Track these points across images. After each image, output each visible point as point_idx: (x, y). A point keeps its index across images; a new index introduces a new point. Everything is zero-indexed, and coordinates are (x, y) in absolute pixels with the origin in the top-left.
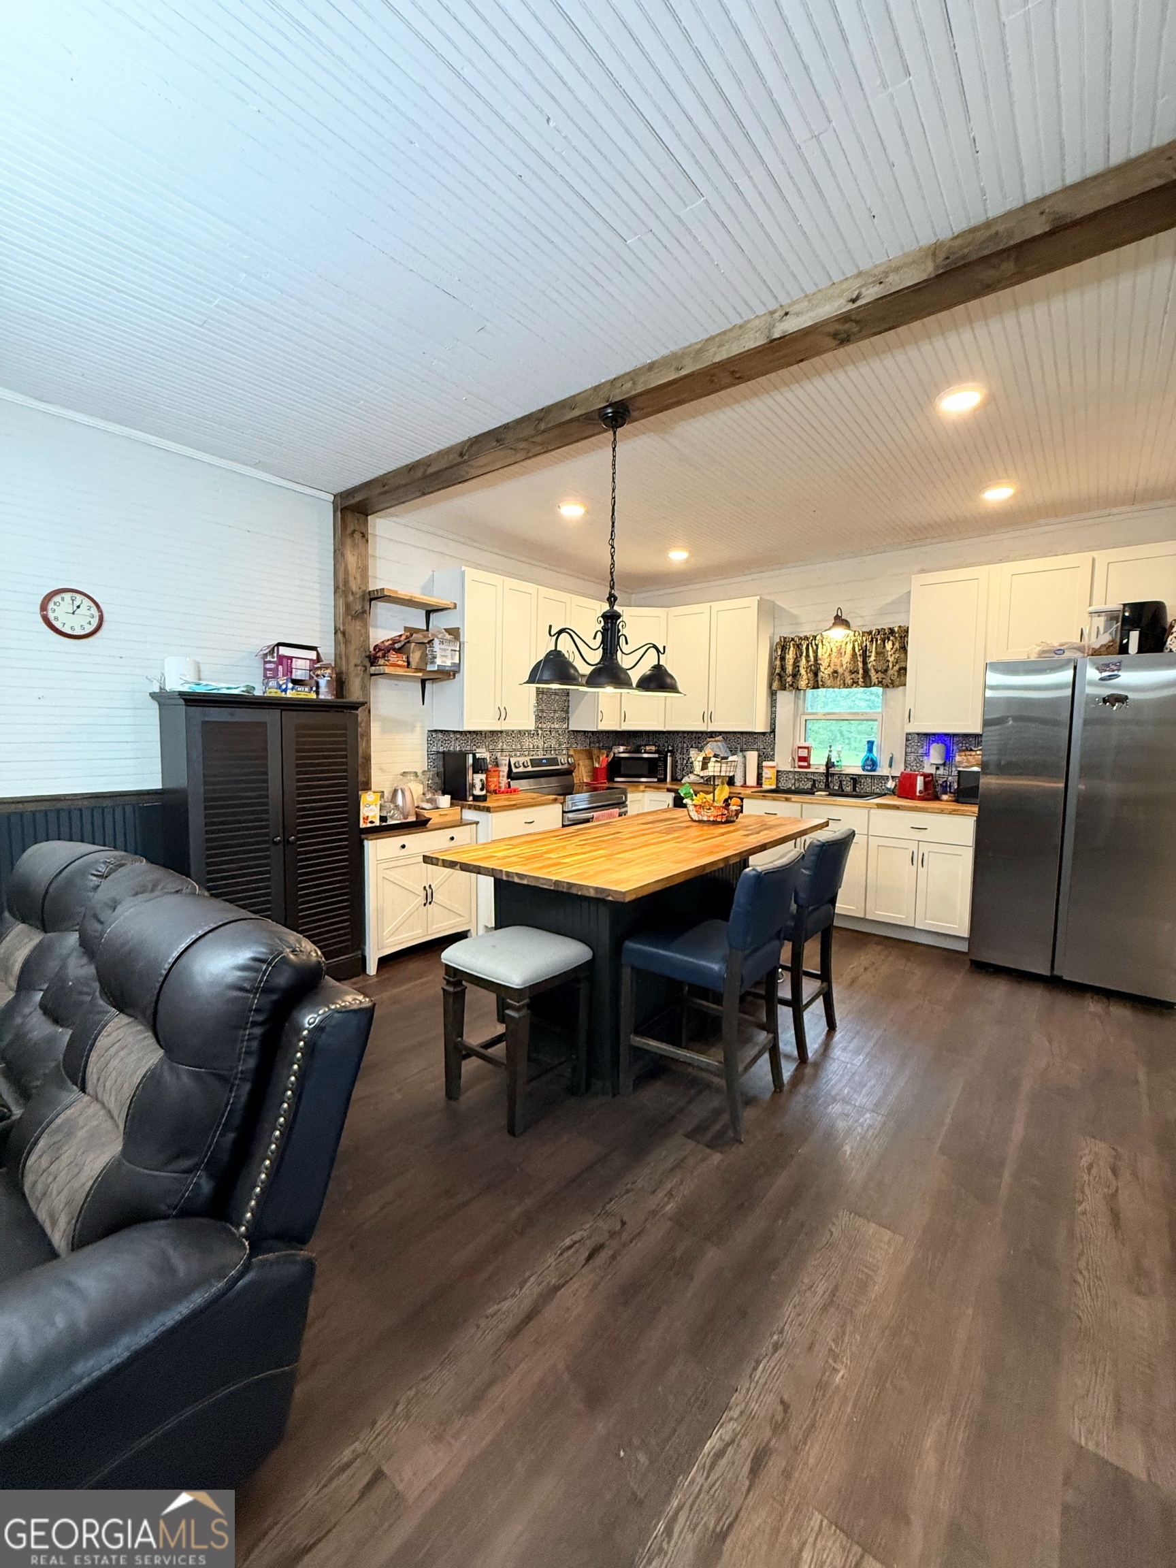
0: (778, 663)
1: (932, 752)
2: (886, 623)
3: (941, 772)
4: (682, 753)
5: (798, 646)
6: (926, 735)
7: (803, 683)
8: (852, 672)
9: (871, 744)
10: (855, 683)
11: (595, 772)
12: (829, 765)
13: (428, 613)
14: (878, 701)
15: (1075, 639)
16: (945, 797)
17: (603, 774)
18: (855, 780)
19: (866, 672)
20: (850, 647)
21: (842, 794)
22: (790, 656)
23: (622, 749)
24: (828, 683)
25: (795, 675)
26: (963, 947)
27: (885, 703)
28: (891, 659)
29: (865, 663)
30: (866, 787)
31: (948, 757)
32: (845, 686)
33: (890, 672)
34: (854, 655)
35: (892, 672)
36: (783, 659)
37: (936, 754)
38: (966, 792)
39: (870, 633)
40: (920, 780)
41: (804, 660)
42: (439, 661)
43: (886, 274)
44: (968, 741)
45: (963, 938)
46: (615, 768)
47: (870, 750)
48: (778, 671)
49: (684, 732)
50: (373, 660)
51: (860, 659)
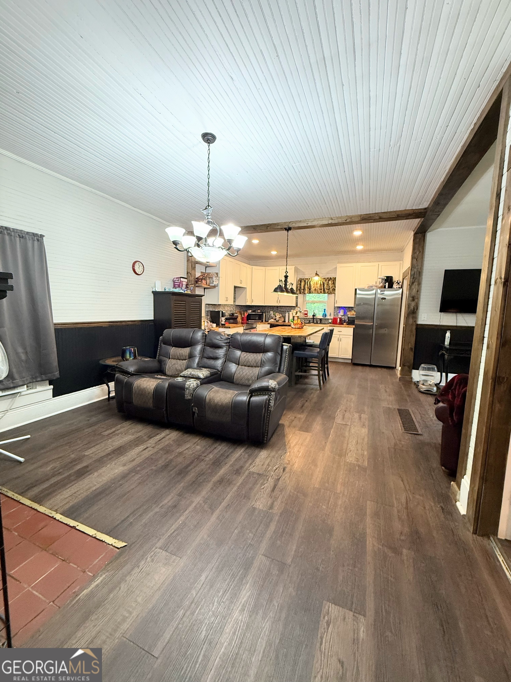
0: (299, 286)
1: (341, 312)
2: (329, 276)
3: (343, 317)
4: (268, 313)
5: (305, 281)
6: (339, 307)
7: (306, 292)
8: (320, 289)
9: (325, 310)
10: (321, 292)
11: (243, 319)
12: (313, 316)
13: (206, 267)
14: (326, 298)
15: (375, 284)
16: (345, 324)
17: (245, 319)
18: (321, 320)
19: (324, 289)
20: (320, 282)
21: (317, 323)
22: (303, 284)
23: (251, 311)
24: (314, 292)
25: (304, 289)
26: (350, 361)
27: (328, 298)
28: (331, 286)
29: (324, 287)
30: (323, 321)
31: (345, 313)
32: (318, 293)
33: (330, 290)
34: (321, 284)
35: (331, 290)
36: (300, 285)
37: (342, 312)
38: (351, 322)
39: (325, 278)
40: (338, 319)
41: (306, 286)
42: (214, 283)
43: (352, 217)
44: (350, 309)
45: (350, 359)
46: (249, 317)
47: (325, 311)
48: (299, 288)
49: (268, 306)
50: (197, 282)
51: (322, 286)
